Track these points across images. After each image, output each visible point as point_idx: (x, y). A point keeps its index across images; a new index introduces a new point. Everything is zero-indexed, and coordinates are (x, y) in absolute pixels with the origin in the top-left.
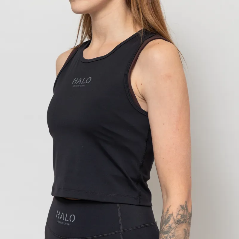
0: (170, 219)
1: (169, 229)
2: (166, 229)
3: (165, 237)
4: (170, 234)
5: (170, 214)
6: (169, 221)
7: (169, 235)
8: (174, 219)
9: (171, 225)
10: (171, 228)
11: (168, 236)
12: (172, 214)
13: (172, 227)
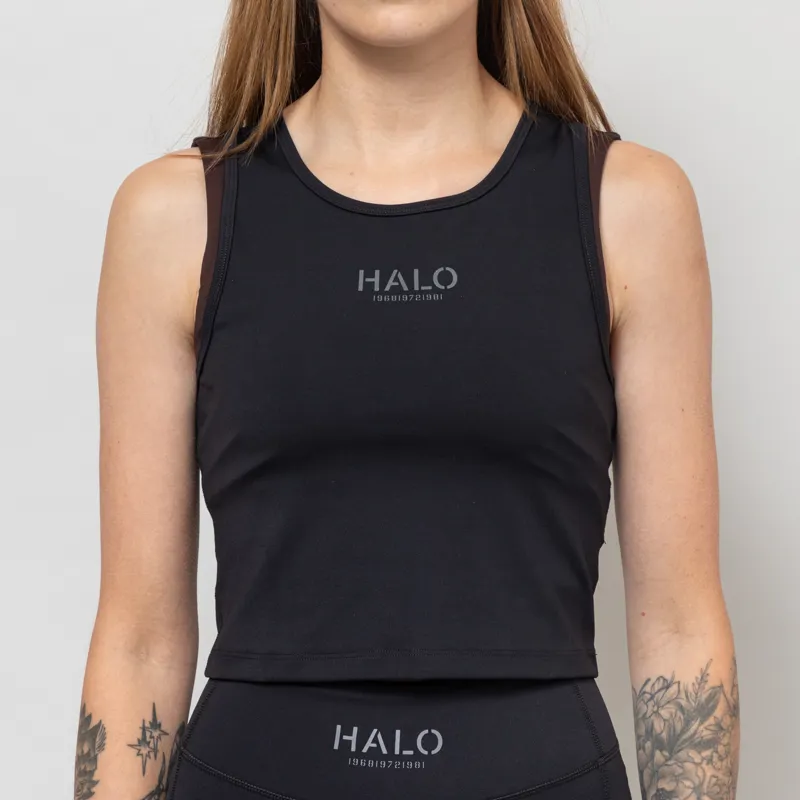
0: (717, 702)
1: (715, 732)
2: (705, 733)
3: (703, 759)
4: (721, 748)
5: (713, 688)
6: (714, 707)
7: (717, 752)
8: (728, 703)
9: (722, 720)
10: (722, 729)
11: (715, 754)
12: (721, 686)
13: (725, 727)
